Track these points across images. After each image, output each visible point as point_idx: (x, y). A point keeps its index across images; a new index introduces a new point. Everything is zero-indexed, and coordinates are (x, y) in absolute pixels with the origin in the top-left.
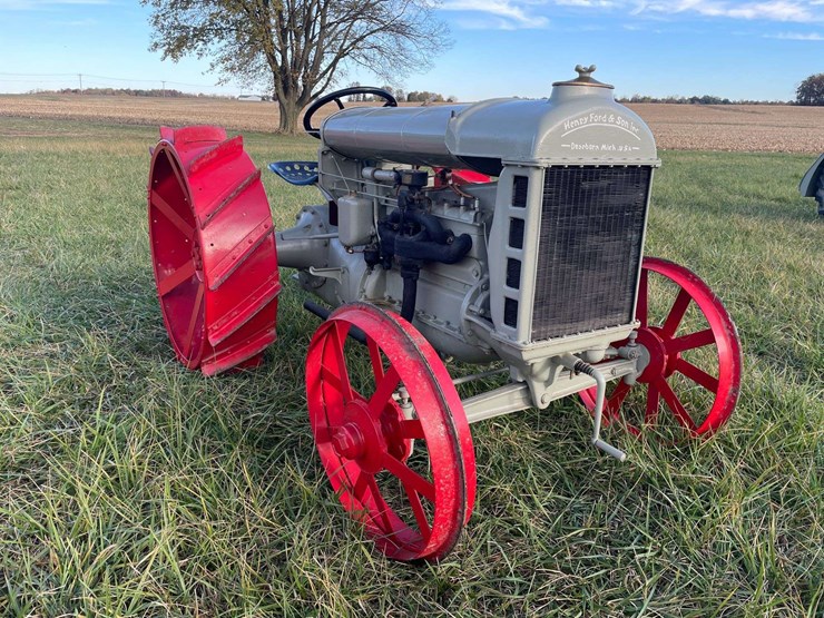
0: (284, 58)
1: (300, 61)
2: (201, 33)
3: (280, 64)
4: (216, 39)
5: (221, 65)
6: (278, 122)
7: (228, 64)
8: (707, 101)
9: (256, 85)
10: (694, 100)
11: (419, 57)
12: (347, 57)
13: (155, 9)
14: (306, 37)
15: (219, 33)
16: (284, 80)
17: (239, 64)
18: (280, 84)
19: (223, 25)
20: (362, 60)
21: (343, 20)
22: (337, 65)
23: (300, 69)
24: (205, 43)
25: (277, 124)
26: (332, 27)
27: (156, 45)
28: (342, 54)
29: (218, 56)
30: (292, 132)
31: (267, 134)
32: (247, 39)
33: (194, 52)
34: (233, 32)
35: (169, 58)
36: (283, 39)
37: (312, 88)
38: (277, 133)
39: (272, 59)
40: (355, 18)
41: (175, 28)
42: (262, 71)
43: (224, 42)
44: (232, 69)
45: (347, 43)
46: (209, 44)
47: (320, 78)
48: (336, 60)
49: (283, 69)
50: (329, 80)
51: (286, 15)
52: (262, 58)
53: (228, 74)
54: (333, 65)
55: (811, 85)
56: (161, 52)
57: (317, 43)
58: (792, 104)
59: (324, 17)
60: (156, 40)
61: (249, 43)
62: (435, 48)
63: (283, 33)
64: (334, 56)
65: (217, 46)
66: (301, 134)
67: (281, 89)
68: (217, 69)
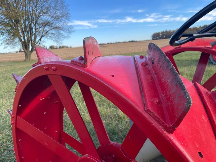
0: (24, 39)
1: (29, 39)
3: (23, 41)
5: (4, 43)
7: (6, 42)
8: (132, 41)
9: (16, 48)
10: (129, 42)
11: (65, 35)
12: (44, 37)
14: (31, 32)
16: (25, 45)
17: (10, 42)
18: (24, 47)
19: (4, 31)
20: (48, 37)
21: (41, 27)
22: (42, 39)
23: (30, 41)
25: (24, 58)
26: (38, 29)
28: (42, 36)
29: (3, 40)
30: (29, 60)
31: (22, 61)
32: (12, 34)
34: (7, 33)
36: (24, 34)
38: (25, 61)
39: (21, 40)
40: (45, 26)
42: (18, 43)
43: (4, 36)
44: (8, 44)
45: (44, 33)
47: (37, 43)
49: (25, 42)
50: (39, 44)
51: (23, 27)
52: (17, 40)
53: (7, 45)
54: (40, 39)
55: (154, 36)
57: (34, 34)
58: (150, 40)
59: (35, 27)
61: (12, 36)
62: (70, 32)
63: (23, 32)
64: (40, 37)
65: (2, 38)
66: (32, 60)
67: (24, 48)
68: (3, 44)
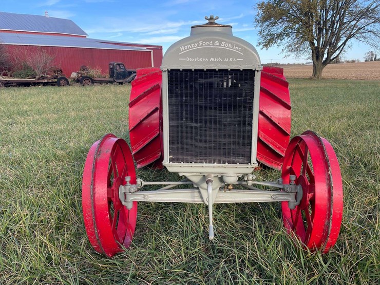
0: (318, 43)
1: (326, 43)
2: (280, 36)
3: (316, 45)
4: (286, 38)
5: (287, 49)
6: (312, 74)
7: (290, 48)
12: (352, 38)
13: (260, 28)
15: (288, 35)
16: (317, 54)
17: (295, 49)
18: (315, 55)
19: (290, 31)
22: (347, 43)
24: (281, 40)
27: (260, 43)
28: (350, 37)
29: (286, 45)
30: (318, 78)
31: (306, 79)
33: (276, 45)
35: (265, 48)
37: (331, 55)
38: (311, 79)
39: (312, 44)
41: (269, 35)
43: (290, 39)
46: (283, 40)
47: (337, 50)
48: (346, 41)
49: (317, 48)
50: (341, 51)
52: (308, 43)
53: (290, 53)
54: (344, 43)
56: (261, 46)
60: (260, 41)
64: (345, 39)
65: (286, 41)
66: (323, 79)
67: (315, 58)
68: (285, 51)
